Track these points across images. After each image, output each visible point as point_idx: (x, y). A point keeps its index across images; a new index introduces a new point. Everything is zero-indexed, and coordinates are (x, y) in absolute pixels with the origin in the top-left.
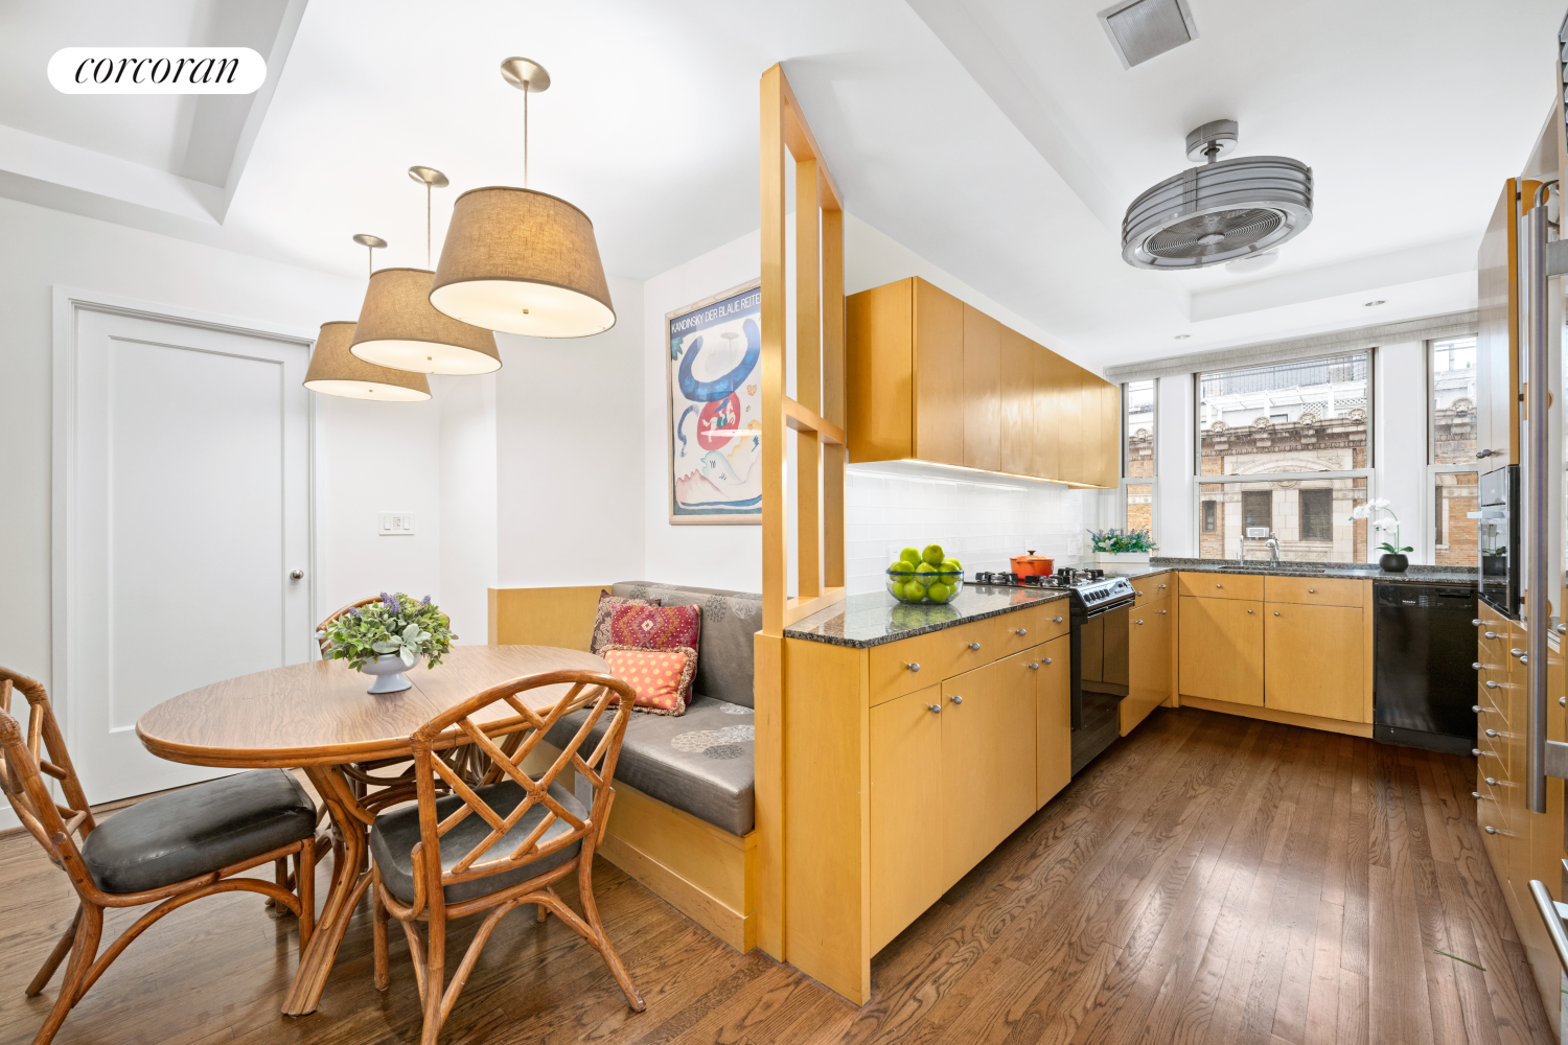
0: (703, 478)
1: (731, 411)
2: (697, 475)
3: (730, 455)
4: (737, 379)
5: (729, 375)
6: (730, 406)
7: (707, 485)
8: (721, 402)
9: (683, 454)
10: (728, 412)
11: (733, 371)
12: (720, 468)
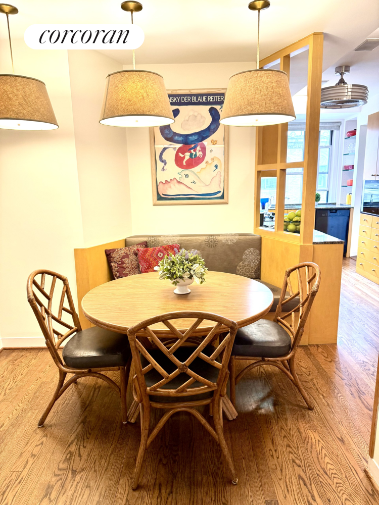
0: (179, 182)
1: (199, 151)
2: (175, 181)
3: (199, 172)
4: (204, 136)
5: (198, 133)
6: (198, 148)
7: (182, 186)
8: (193, 146)
9: (163, 170)
10: (197, 151)
11: (201, 131)
12: (192, 177)
